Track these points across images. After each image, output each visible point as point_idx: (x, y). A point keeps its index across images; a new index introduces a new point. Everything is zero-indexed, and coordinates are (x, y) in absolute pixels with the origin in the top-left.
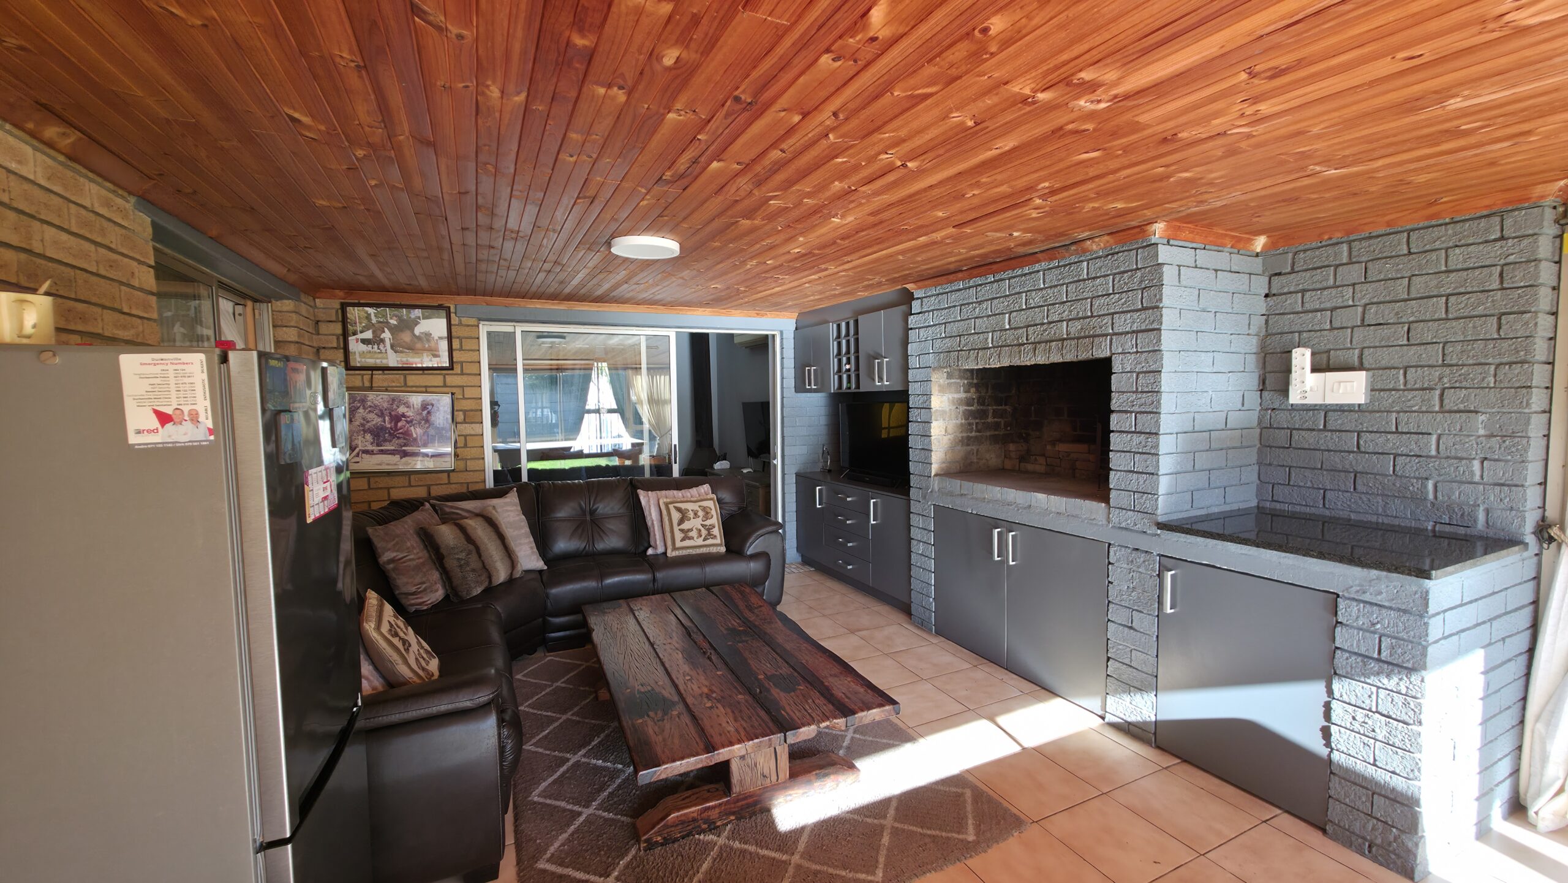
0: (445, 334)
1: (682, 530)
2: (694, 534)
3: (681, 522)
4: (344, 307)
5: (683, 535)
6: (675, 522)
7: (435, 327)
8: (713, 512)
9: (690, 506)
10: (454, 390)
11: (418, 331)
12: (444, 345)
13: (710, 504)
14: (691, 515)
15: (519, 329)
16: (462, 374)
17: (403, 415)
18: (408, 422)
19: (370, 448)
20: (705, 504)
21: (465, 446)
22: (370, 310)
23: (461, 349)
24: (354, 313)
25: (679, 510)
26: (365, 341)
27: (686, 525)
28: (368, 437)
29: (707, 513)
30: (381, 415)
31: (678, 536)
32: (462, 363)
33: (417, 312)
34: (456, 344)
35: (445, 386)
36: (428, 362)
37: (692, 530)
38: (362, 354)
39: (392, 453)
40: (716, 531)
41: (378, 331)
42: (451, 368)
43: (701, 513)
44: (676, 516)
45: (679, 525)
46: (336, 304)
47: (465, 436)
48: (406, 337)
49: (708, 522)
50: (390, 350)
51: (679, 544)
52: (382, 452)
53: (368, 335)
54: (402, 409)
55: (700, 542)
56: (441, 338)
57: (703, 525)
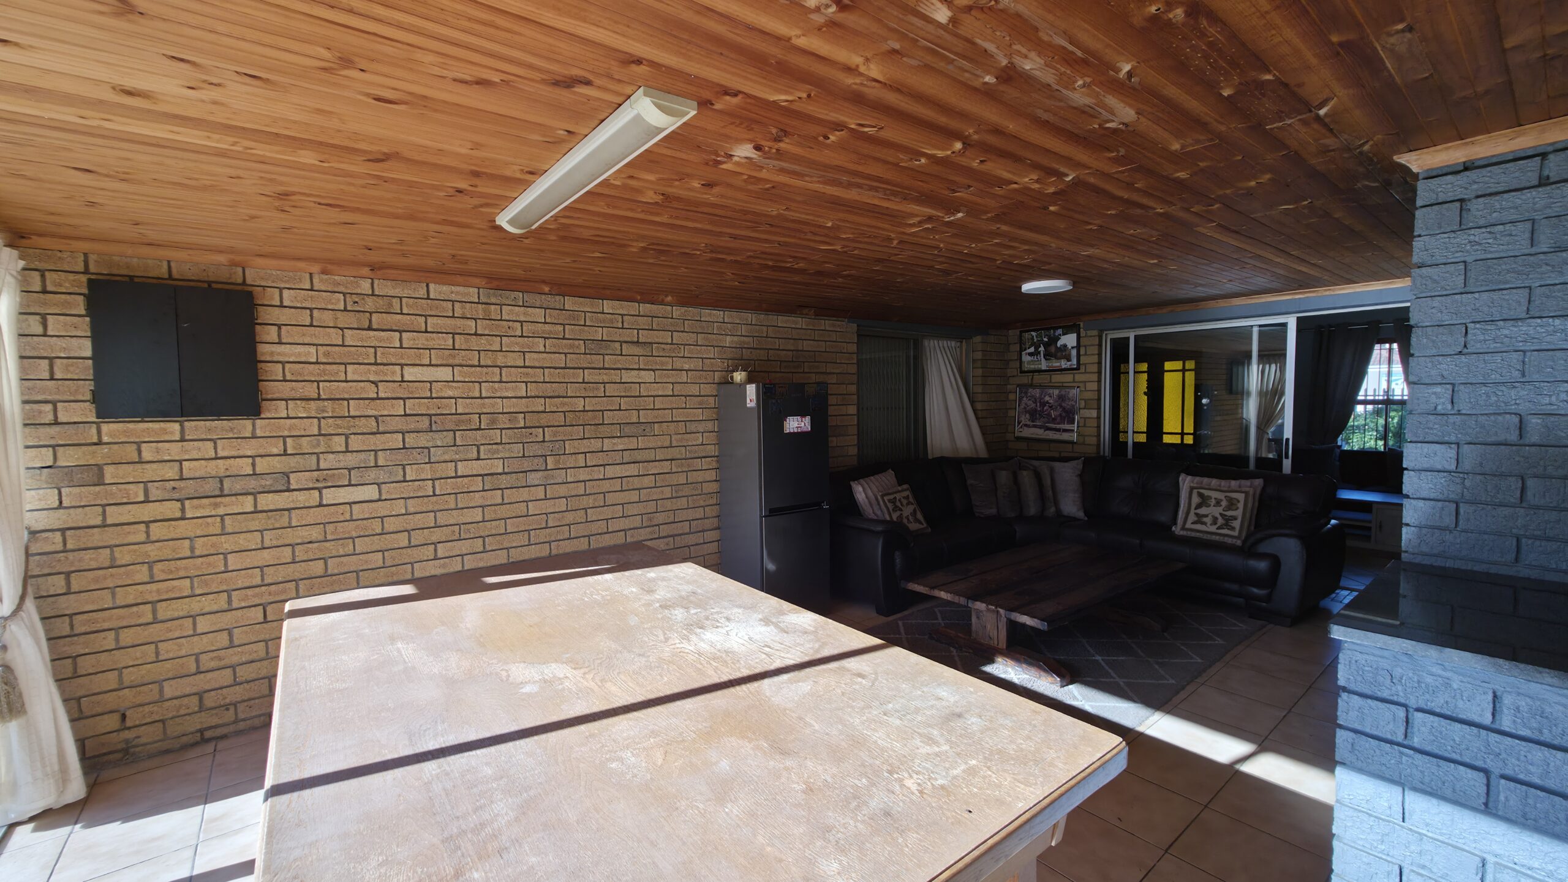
0: (1075, 345)
1: (1197, 514)
2: (1208, 520)
3: (1199, 506)
4: (1021, 332)
5: (1196, 519)
6: (1193, 506)
7: (1069, 340)
8: (1241, 505)
9: (1215, 495)
10: (1080, 385)
11: (1059, 343)
12: (1074, 352)
13: (1241, 497)
14: (1213, 502)
15: (1131, 335)
16: (1085, 372)
17: (1048, 402)
18: (1050, 407)
19: (1028, 423)
20: (1234, 495)
21: (1085, 426)
22: (1034, 334)
23: (1086, 354)
24: (1026, 335)
25: (1200, 495)
26: (1031, 354)
27: (1203, 511)
28: (1028, 416)
29: (1232, 504)
30: (1035, 402)
31: (1192, 517)
32: (1085, 364)
33: (1060, 331)
34: (1082, 351)
35: (1074, 382)
36: (1064, 364)
37: (1206, 516)
38: (1029, 363)
39: (1040, 427)
40: (1237, 524)
41: (1037, 348)
42: (1078, 369)
43: (1224, 503)
44: (1196, 500)
45: (1196, 509)
46: (1017, 332)
47: (1085, 418)
48: (1052, 349)
49: (1229, 513)
50: (1043, 359)
51: (1188, 525)
52: (1035, 426)
53: (1032, 350)
54: (1047, 398)
55: (1213, 529)
56: (1073, 348)
57: (1221, 514)
